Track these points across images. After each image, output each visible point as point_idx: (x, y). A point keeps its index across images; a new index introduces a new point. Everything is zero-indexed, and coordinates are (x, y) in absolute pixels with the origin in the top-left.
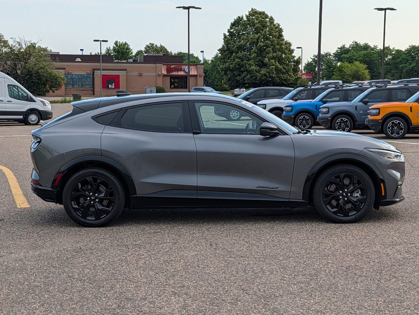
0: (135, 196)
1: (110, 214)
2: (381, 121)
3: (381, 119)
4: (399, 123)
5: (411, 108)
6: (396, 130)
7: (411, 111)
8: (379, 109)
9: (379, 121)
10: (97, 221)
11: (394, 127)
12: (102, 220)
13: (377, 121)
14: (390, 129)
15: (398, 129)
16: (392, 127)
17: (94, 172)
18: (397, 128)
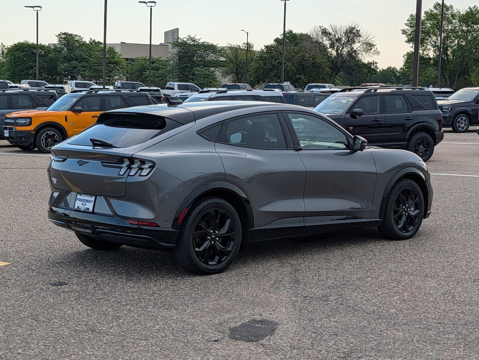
0: (253, 229)
1: (231, 254)
2: (34, 132)
3: (34, 130)
4: (54, 135)
5: (66, 117)
6: (51, 142)
7: (66, 120)
8: (30, 118)
9: (32, 132)
10: (218, 265)
11: (48, 140)
12: (223, 263)
13: (29, 132)
14: (44, 141)
15: (53, 141)
16: (46, 139)
17: (217, 203)
18: (51, 140)
